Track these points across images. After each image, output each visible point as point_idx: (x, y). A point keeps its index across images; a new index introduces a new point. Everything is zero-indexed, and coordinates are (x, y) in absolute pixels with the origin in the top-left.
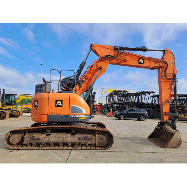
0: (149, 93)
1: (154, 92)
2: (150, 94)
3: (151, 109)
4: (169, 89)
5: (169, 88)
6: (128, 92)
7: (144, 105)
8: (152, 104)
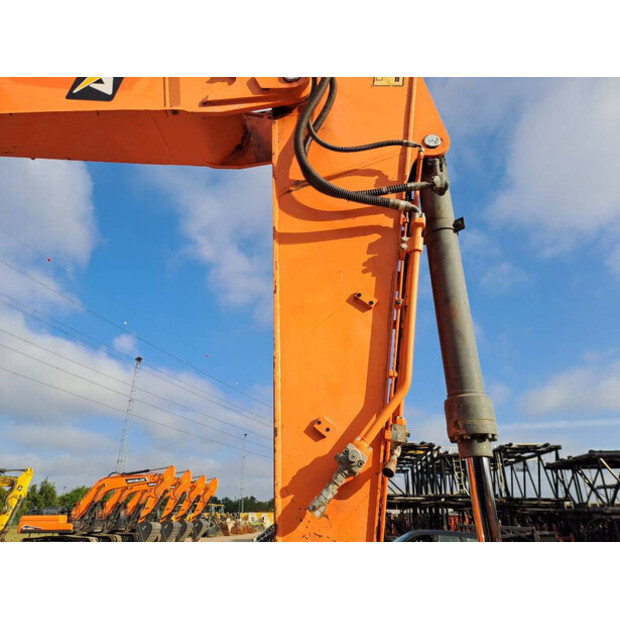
0: (537, 451)
1: (557, 448)
2: (543, 457)
3: (542, 529)
4: (364, 307)
5: (356, 300)
6: (441, 451)
7: (518, 511)
8: (558, 502)
